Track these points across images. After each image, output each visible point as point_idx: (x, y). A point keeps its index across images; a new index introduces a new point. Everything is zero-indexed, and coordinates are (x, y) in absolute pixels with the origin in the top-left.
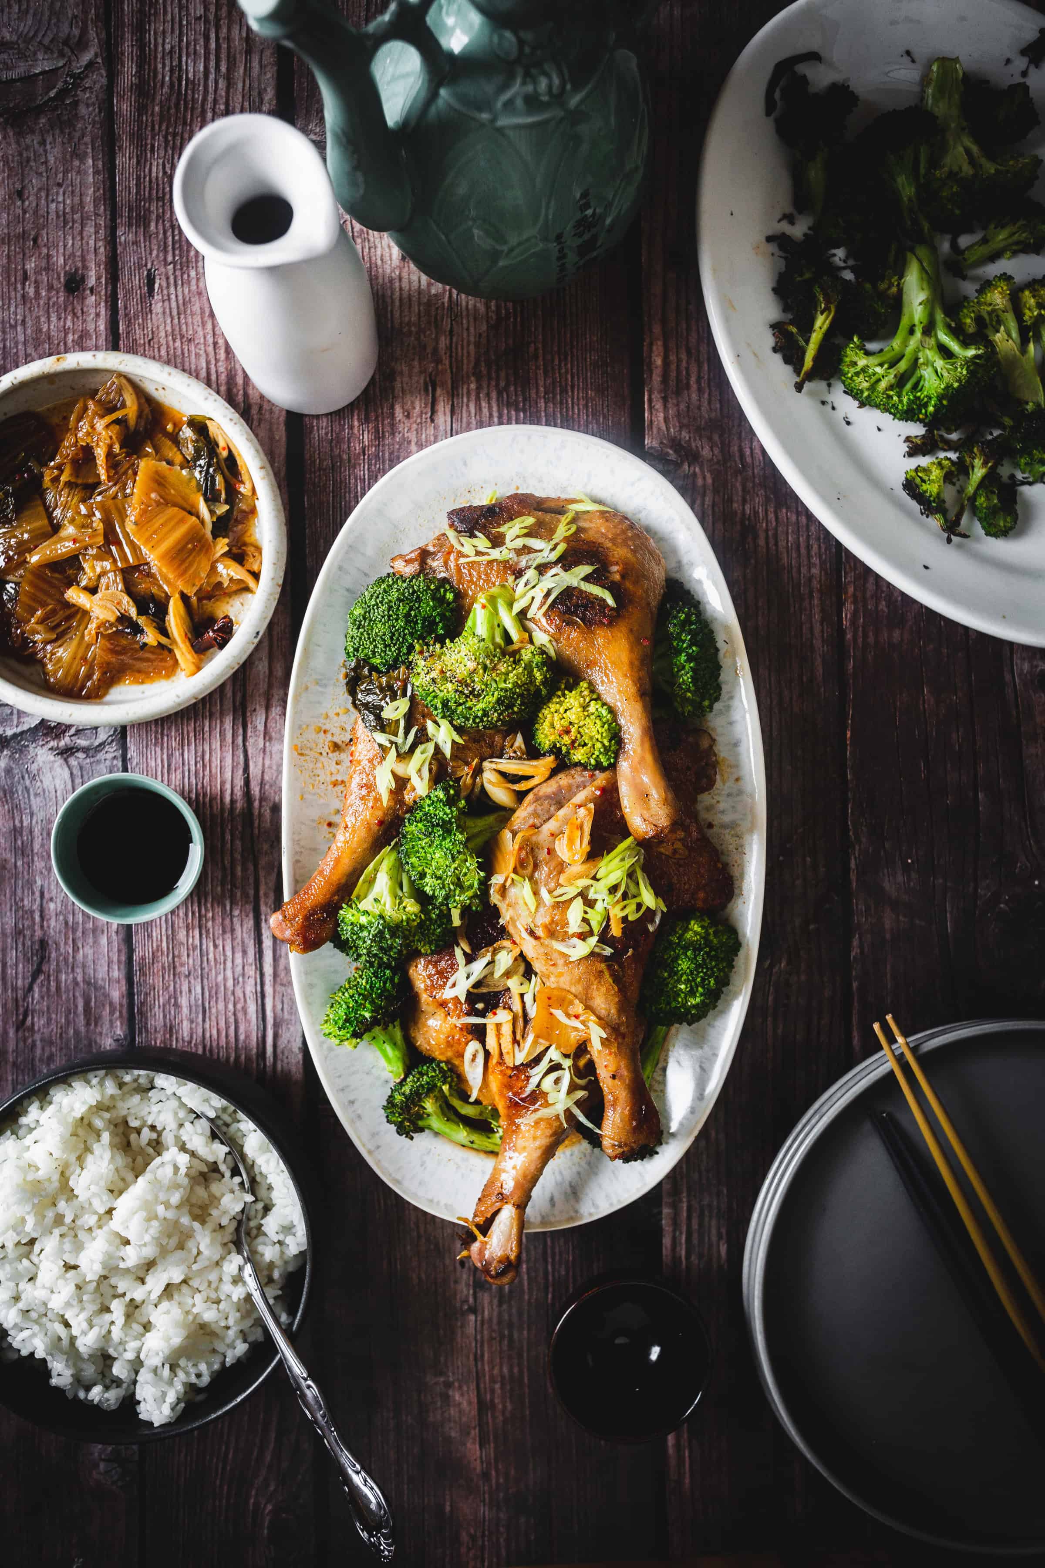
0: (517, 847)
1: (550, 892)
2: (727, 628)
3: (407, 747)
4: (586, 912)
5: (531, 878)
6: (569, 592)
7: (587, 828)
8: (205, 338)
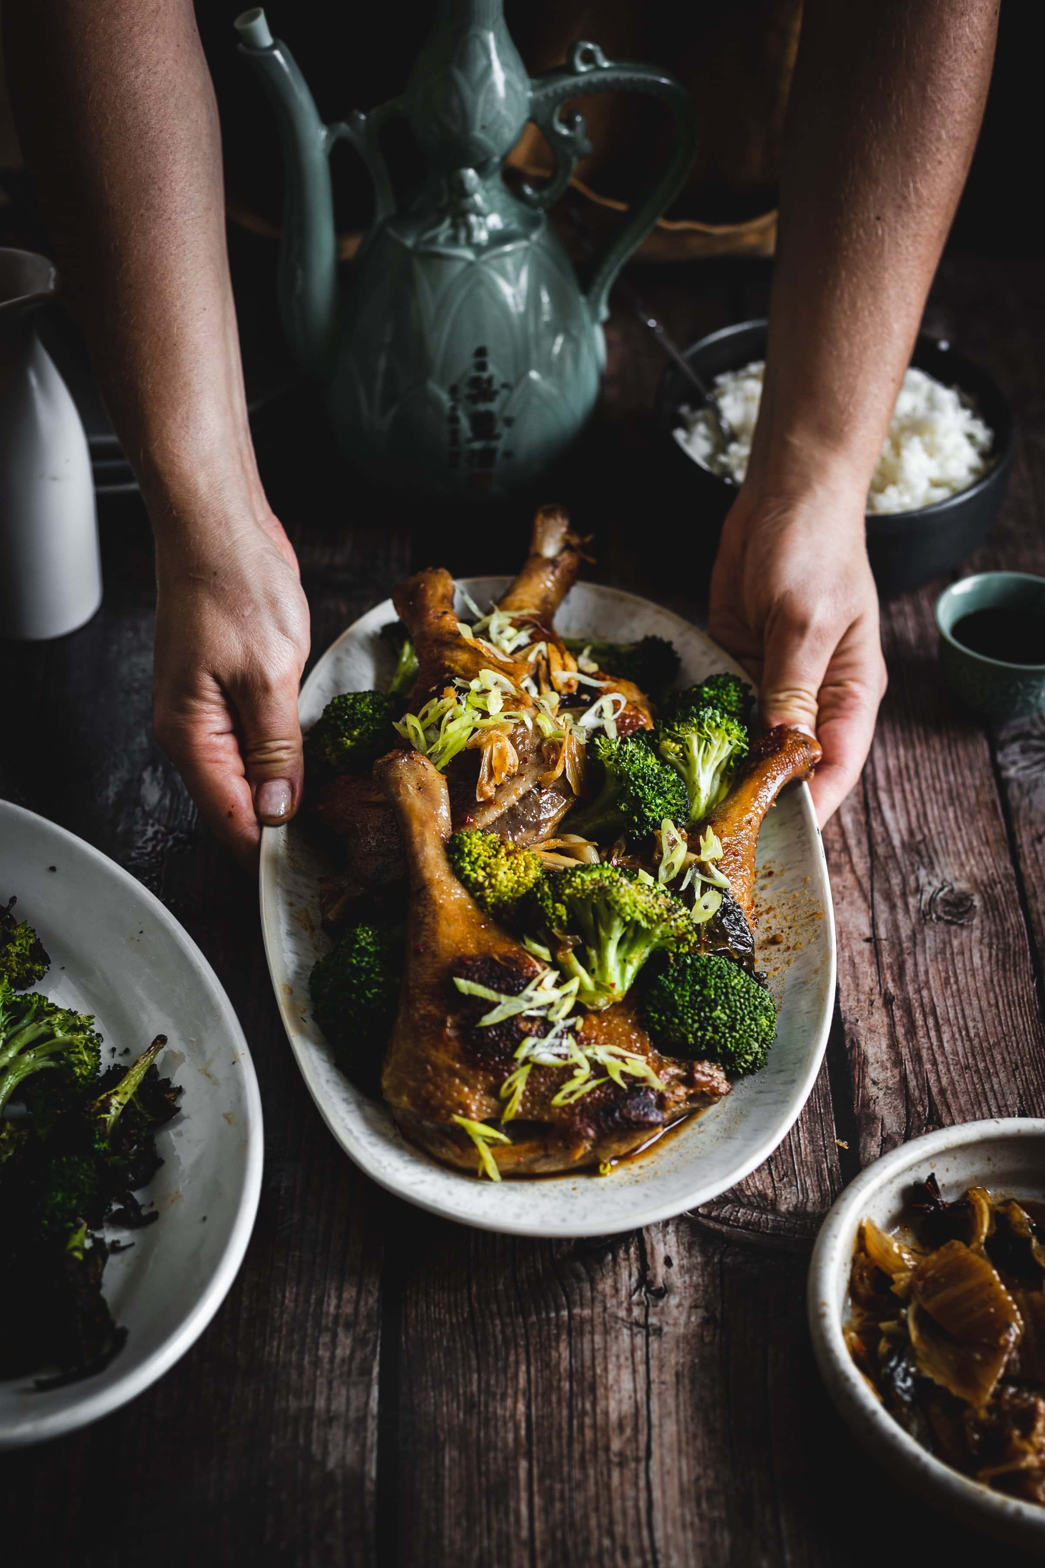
0: (560, 762)
1: (523, 724)
2: (301, 1031)
3: (689, 874)
4: (485, 704)
5: (543, 739)
6: (514, 991)
7: (484, 771)
8: (949, 1070)
